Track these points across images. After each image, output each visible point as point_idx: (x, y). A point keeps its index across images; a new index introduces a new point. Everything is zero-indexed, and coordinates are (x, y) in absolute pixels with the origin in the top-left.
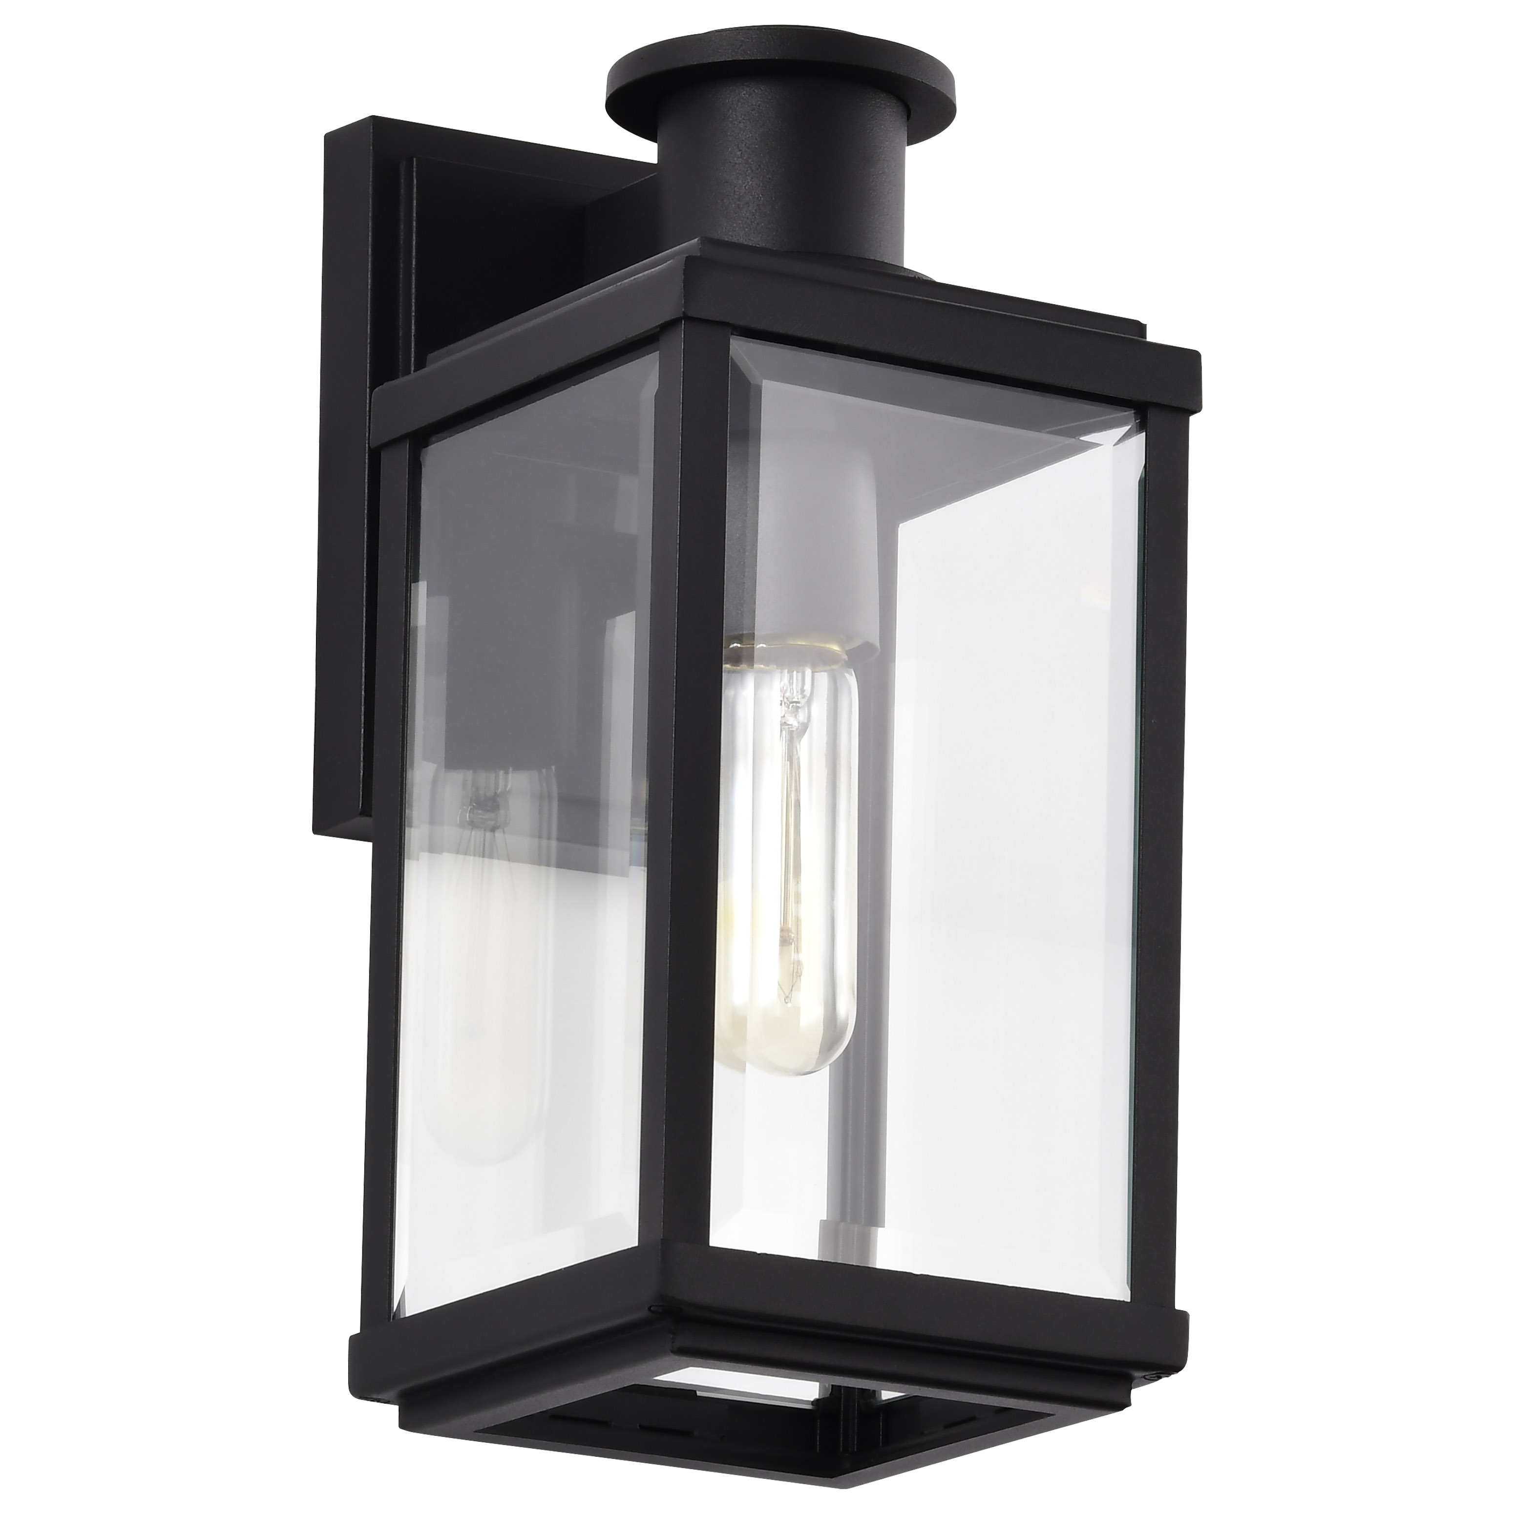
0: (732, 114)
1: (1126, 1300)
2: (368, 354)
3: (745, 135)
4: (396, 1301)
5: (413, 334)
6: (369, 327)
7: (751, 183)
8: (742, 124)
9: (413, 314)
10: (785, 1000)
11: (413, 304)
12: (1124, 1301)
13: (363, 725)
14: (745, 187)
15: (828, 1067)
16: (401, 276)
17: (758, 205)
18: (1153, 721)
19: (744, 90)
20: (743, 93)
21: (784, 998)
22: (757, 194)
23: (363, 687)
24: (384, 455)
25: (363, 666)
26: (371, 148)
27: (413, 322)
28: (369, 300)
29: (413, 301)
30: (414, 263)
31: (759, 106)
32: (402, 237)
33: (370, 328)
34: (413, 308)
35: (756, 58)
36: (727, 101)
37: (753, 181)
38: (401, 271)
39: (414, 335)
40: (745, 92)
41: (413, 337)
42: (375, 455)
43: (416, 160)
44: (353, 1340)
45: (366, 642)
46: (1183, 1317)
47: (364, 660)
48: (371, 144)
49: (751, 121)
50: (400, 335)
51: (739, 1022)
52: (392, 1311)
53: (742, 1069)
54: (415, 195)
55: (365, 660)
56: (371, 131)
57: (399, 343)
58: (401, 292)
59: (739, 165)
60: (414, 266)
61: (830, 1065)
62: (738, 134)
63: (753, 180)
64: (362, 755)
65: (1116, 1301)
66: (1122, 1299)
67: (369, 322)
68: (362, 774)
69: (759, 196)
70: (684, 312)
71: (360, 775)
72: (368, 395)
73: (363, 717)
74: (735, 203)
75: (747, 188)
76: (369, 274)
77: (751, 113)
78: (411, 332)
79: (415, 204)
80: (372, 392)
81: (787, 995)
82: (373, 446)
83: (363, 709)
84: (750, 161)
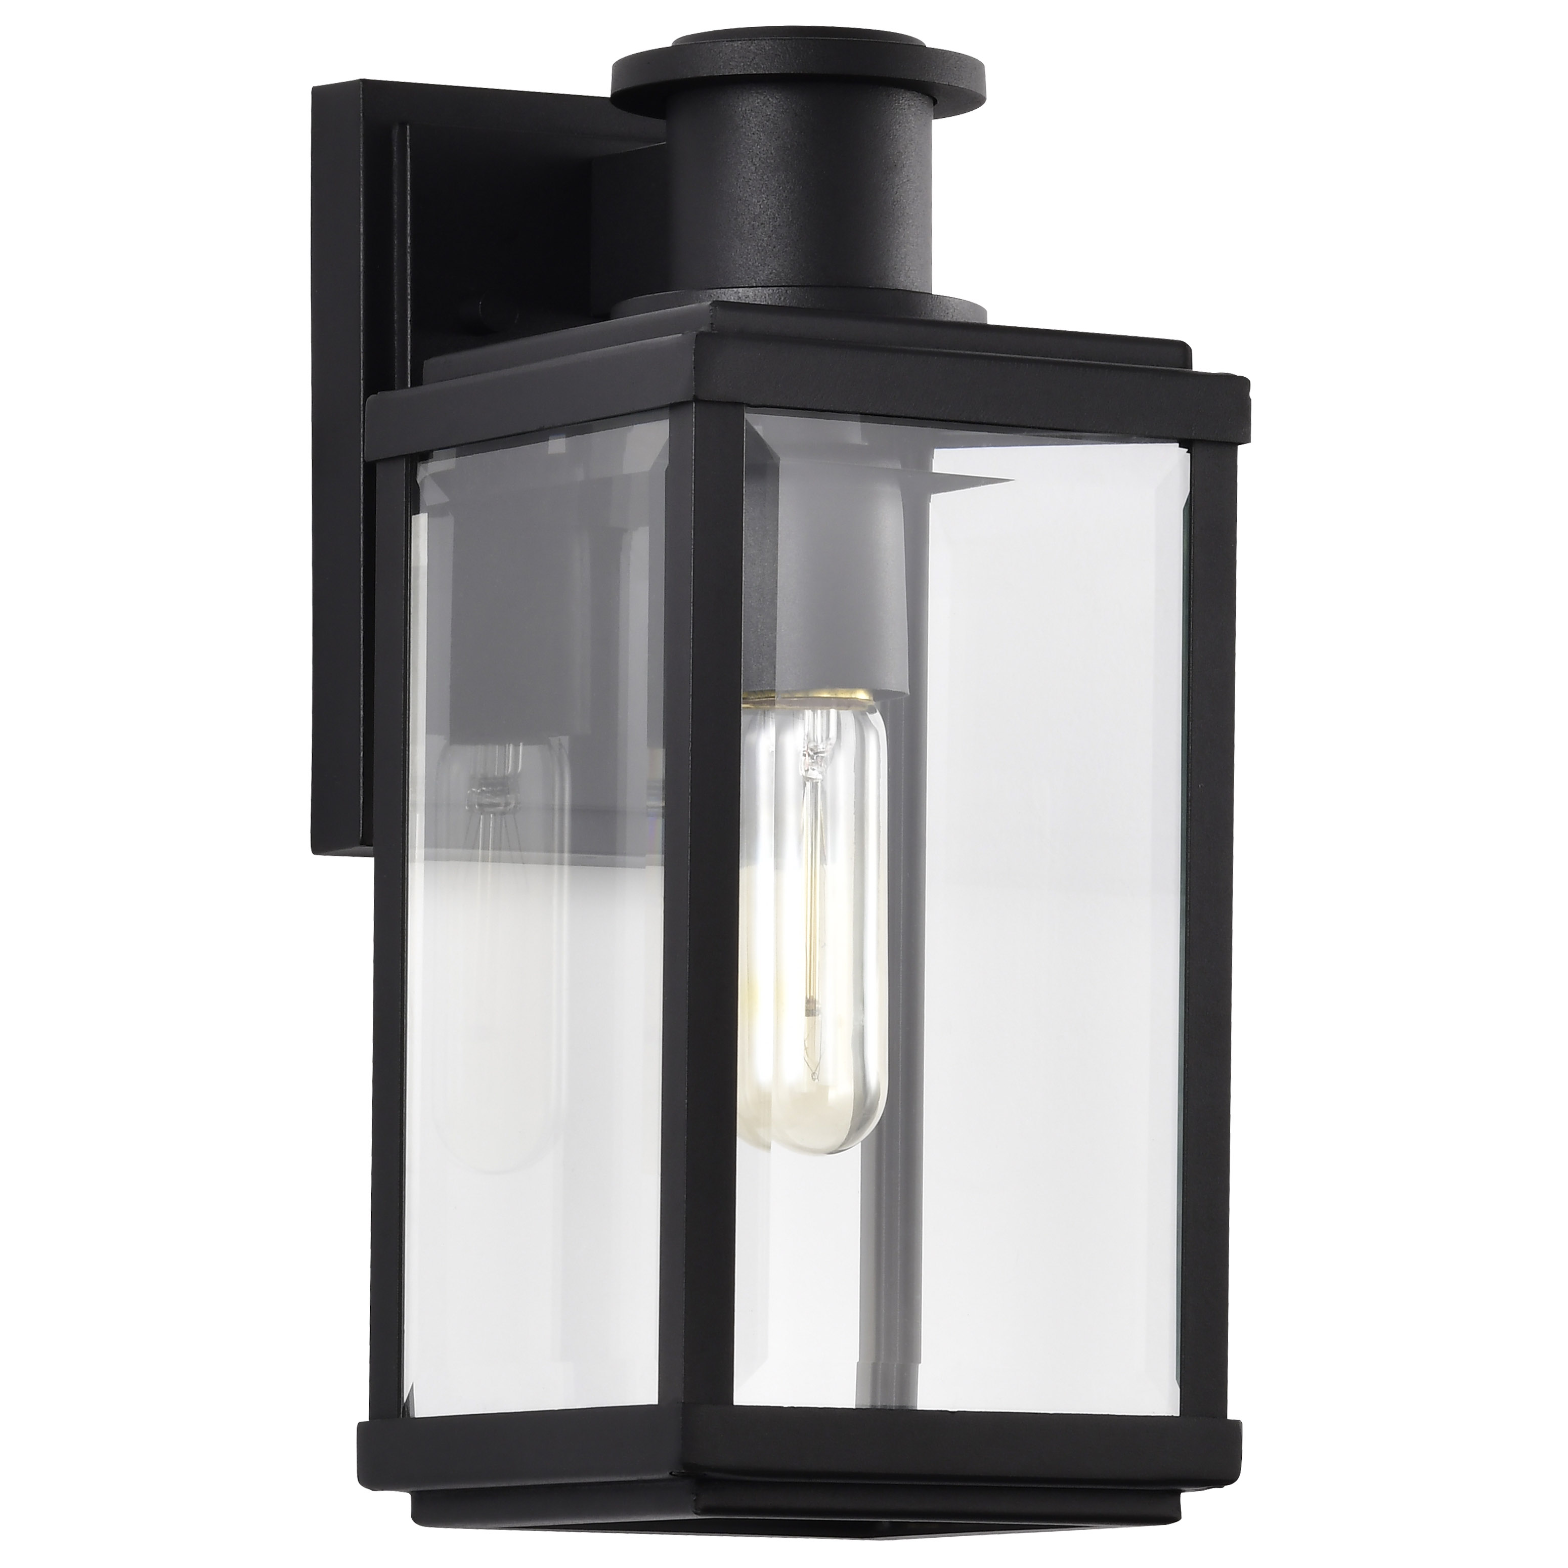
0: (745, 124)
1: (1175, 1415)
2: (362, 343)
3: (760, 149)
4: (406, 1392)
5: (409, 319)
6: (362, 312)
7: (766, 202)
8: (756, 136)
9: (409, 297)
10: (812, 1076)
11: (409, 286)
12: (1172, 1416)
13: (362, 748)
14: (760, 205)
15: (860, 1144)
16: (396, 254)
17: (774, 226)
18: (1200, 786)
19: (758, 99)
20: (757, 102)
21: (811, 1075)
22: (773, 213)
23: (362, 706)
24: (380, 469)
25: (362, 683)
26: (361, 115)
27: (409, 305)
28: (362, 283)
29: (409, 283)
30: (409, 241)
31: (774, 117)
32: (396, 211)
33: (363, 314)
34: (409, 291)
35: (770, 72)
36: (740, 109)
37: (768, 200)
38: (395, 247)
39: (410, 321)
40: (759, 100)
41: (409, 322)
42: (370, 468)
43: (410, 127)
44: (361, 1427)
45: (364, 659)
46: (1236, 1426)
47: (362, 678)
48: (361, 111)
49: (766, 134)
50: (395, 318)
51: (764, 1100)
52: (402, 1403)
53: (768, 1147)
54: (409, 166)
55: (364, 676)
56: (361, 96)
57: (394, 327)
58: (395, 271)
59: (753, 181)
60: (409, 245)
61: (862, 1142)
62: (752, 146)
63: (769, 198)
64: (361, 781)
65: (1164, 1416)
66: (1170, 1415)
67: (362, 307)
68: (361, 801)
69: (774, 215)
70: (694, 395)
71: (360, 802)
72: (362, 399)
73: (362, 739)
74: (749, 223)
75: (762, 207)
76: (361, 254)
77: (766, 124)
78: (407, 317)
79: (409, 177)
80: (366, 400)
81: (814, 1071)
82: (368, 460)
83: (362, 730)
84: (764, 177)
